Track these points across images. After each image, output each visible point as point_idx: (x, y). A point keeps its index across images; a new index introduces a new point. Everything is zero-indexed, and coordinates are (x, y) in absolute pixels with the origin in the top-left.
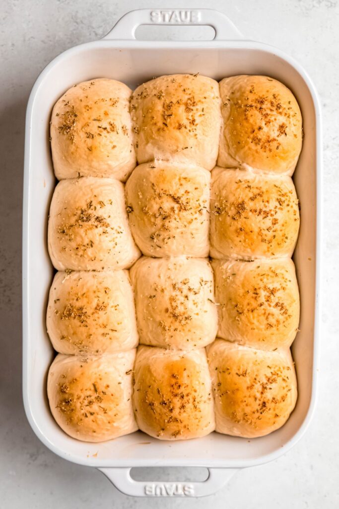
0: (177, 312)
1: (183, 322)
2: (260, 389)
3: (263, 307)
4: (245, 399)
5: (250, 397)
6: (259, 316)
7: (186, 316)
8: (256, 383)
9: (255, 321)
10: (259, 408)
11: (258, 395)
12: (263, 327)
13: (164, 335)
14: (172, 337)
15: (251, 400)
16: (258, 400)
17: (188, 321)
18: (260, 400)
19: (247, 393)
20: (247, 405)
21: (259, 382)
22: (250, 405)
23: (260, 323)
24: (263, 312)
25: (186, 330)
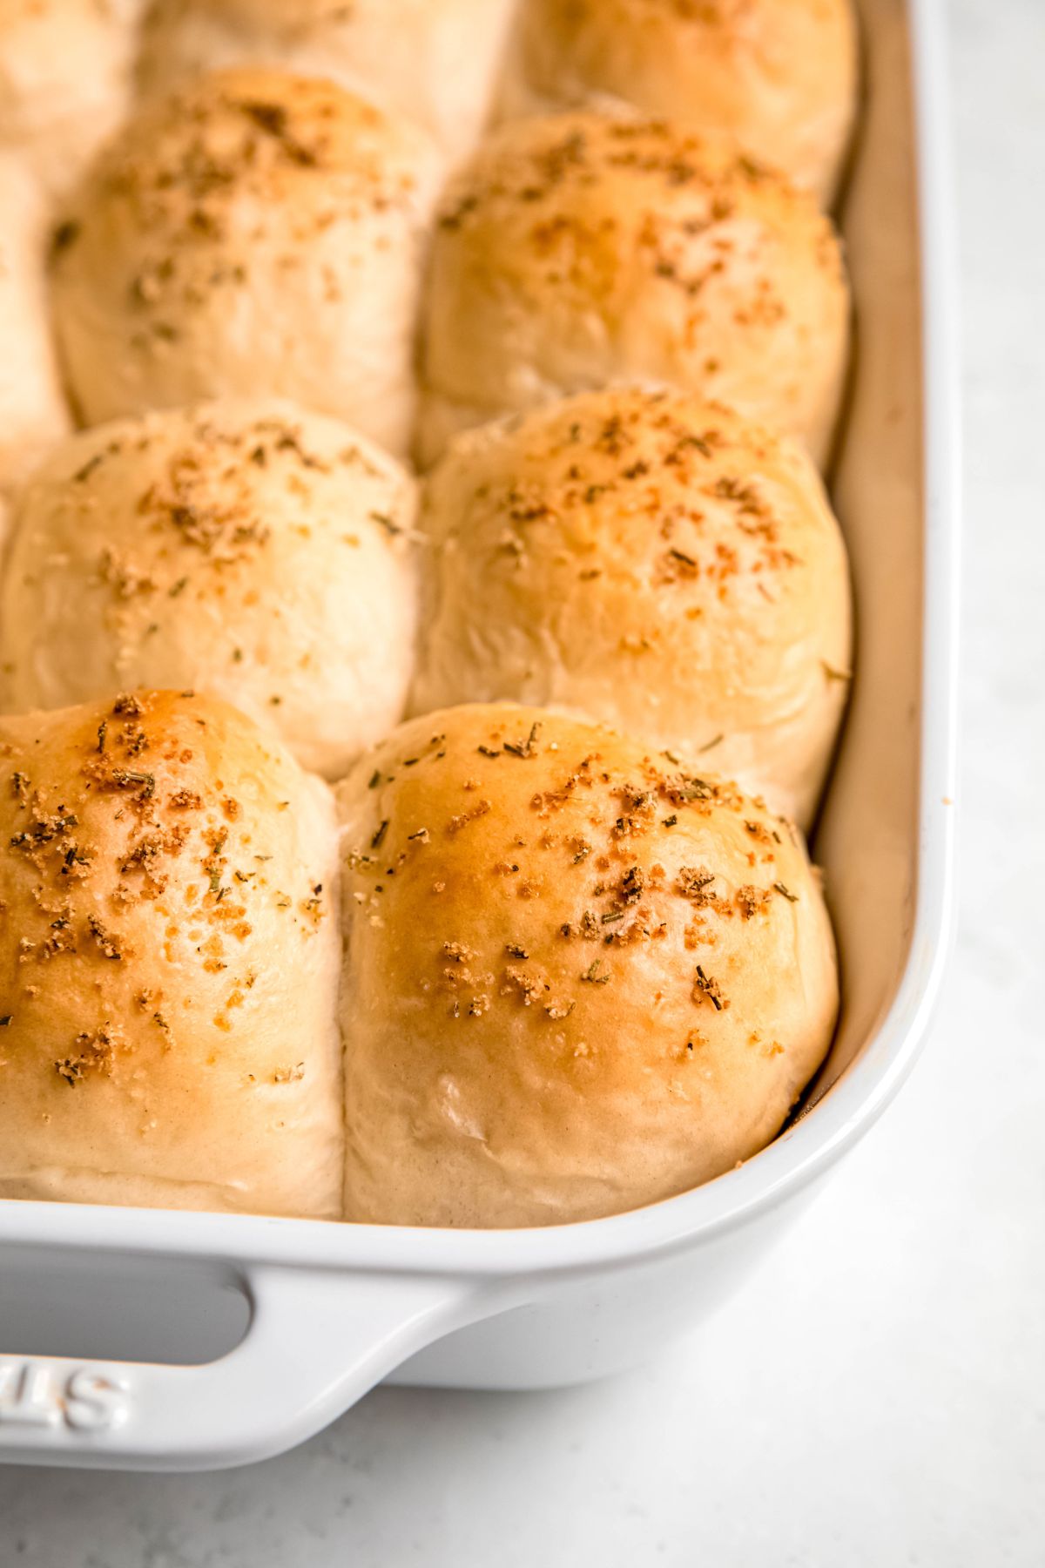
0: (198, 501)
1: (222, 549)
2: (611, 811)
3: (642, 483)
4: (518, 856)
5: (545, 842)
6: (623, 513)
7: (245, 523)
8: (587, 783)
9: (603, 539)
10: (596, 908)
11: (598, 842)
12: (644, 571)
13: (111, 627)
14: (153, 629)
15: (553, 862)
16: (590, 861)
17: (251, 549)
18: (603, 865)
19: (531, 827)
20: (523, 892)
21: (606, 777)
22: (544, 891)
23: (630, 551)
24: (647, 500)
25: (235, 592)
